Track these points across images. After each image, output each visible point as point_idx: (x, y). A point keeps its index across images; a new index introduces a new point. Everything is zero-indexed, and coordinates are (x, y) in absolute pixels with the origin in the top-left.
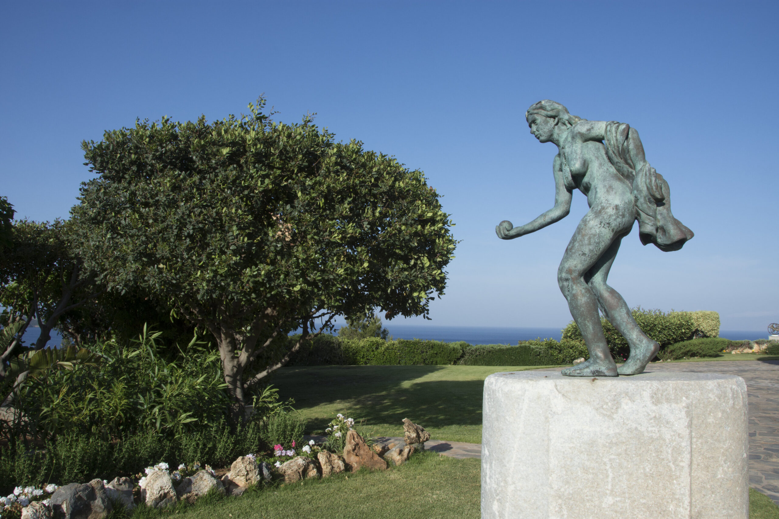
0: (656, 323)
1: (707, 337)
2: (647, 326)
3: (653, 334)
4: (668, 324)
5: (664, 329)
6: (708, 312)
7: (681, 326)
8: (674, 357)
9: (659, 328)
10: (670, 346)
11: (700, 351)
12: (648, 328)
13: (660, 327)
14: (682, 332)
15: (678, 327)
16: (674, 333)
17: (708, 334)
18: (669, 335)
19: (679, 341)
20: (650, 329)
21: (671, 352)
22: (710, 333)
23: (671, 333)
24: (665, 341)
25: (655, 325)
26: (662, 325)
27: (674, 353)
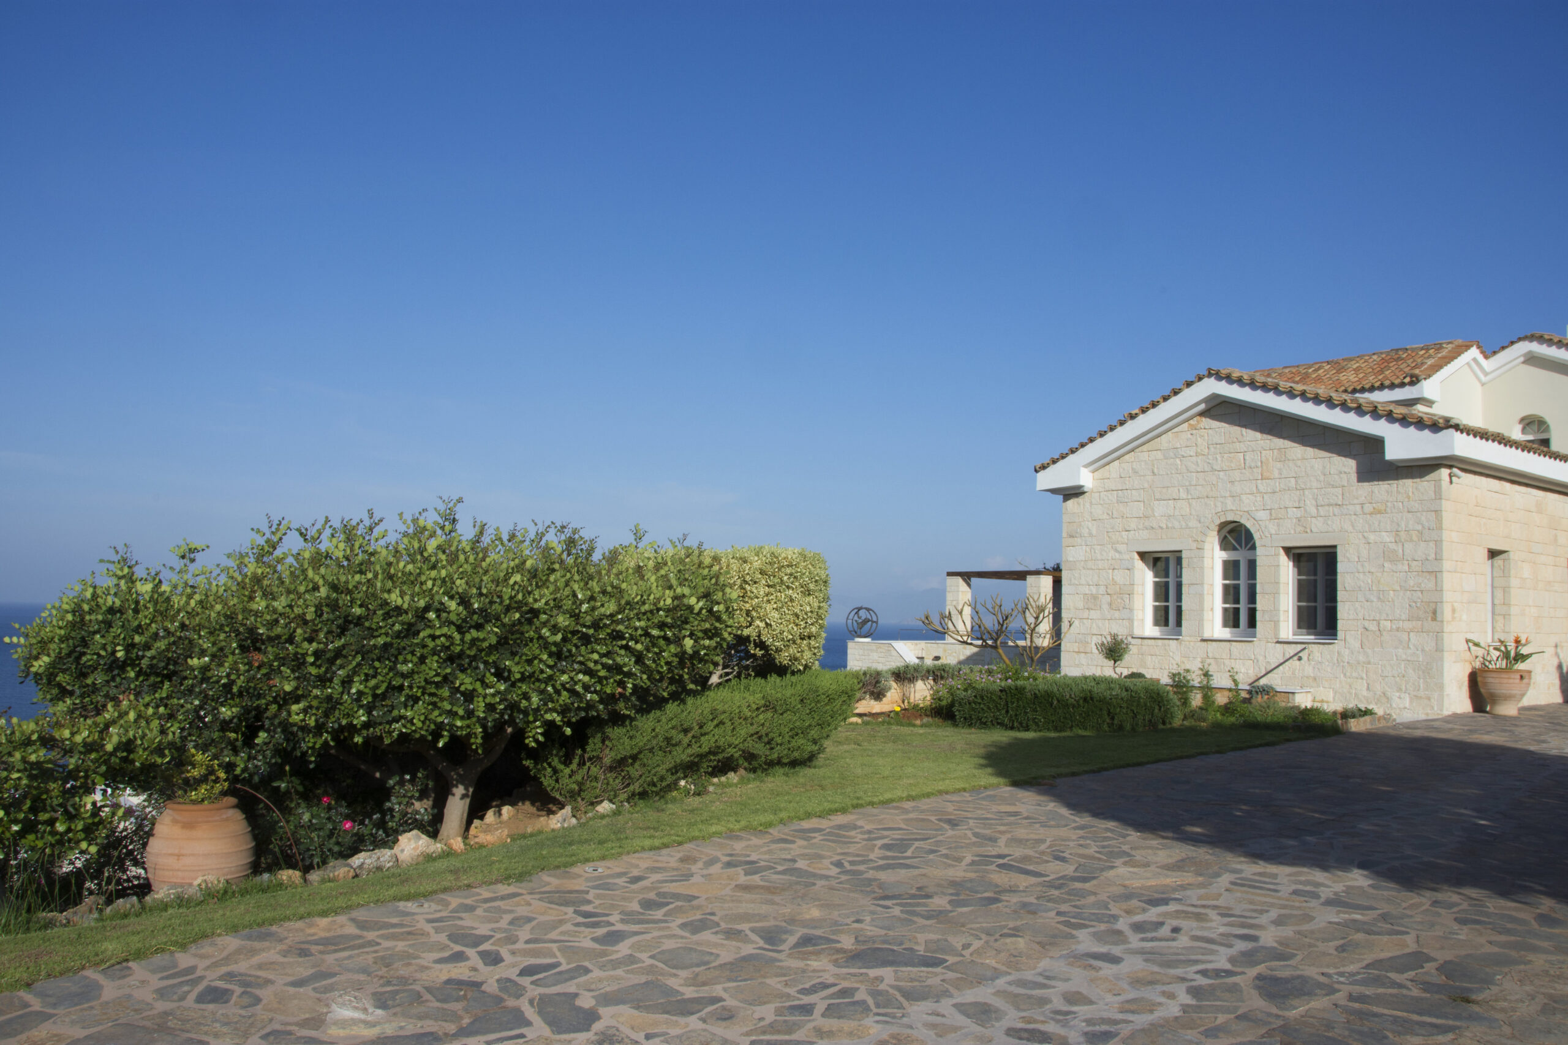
0: (541, 599)
1: (782, 671)
2: (486, 616)
3: (516, 671)
4: (611, 607)
5: (586, 640)
6: (790, 552)
7: (680, 615)
8: (636, 787)
9: (555, 629)
10: (615, 732)
11: (759, 749)
12: (491, 633)
13: (562, 620)
14: (682, 656)
15: (662, 626)
16: (639, 659)
17: (783, 658)
18: (617, 669)
19: (660, 703)
20: (502, 642)
21: (619, 764)
22: (793, 650)
23: (627, 661)
24: (590, 706)
25: (535, 613)
26: (576, 616)
27: (635, 771)
